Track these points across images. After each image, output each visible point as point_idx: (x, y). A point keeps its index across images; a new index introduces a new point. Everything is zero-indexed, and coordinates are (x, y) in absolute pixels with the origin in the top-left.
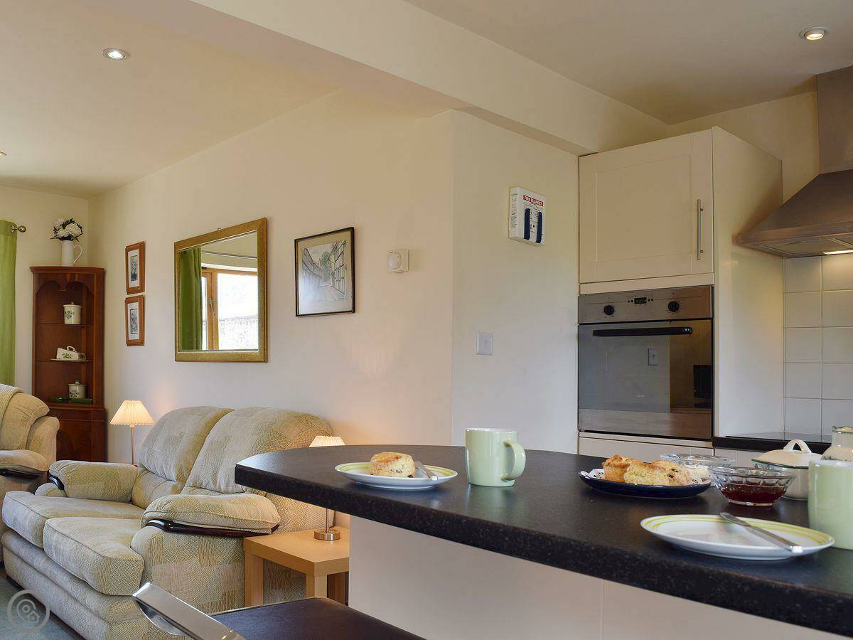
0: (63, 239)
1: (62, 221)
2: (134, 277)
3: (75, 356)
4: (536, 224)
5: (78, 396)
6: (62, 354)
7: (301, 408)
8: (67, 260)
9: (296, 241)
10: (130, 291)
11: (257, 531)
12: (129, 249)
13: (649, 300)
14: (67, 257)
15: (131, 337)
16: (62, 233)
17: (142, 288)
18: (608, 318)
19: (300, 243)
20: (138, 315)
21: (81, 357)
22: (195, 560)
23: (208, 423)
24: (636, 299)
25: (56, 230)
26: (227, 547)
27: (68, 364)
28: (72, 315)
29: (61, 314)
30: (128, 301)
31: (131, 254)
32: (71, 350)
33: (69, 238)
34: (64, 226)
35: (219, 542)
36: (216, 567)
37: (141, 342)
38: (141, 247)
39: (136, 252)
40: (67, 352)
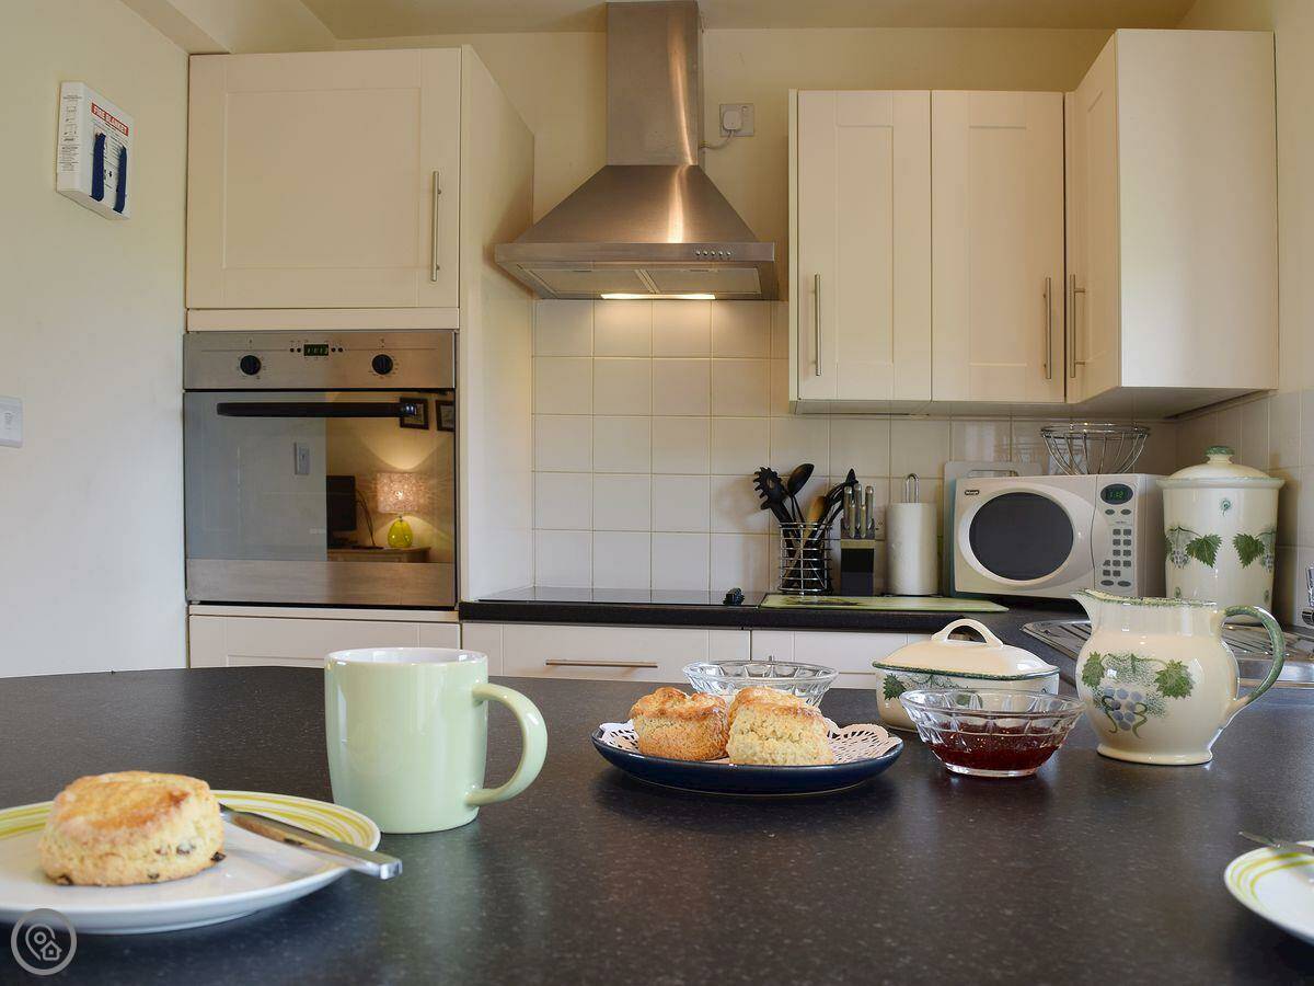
4: (115, 172)
13: (333, 350)
18: (249, 381)
24: (306, 347)
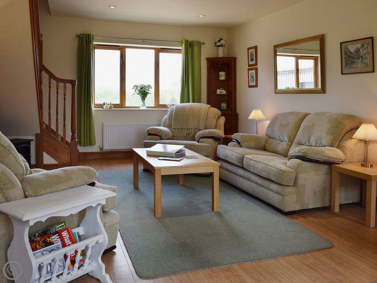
0: (219, 46)
1: (218, 39)
2: (252, 60)
3: (224, 92)
5: (225, 108)
6: (219, 91)
7: (348, 113)
8: (221, 55)
9: (341, 43)
10: (249, 66)
11: (337, 162)
12: (249, 49)
14: (221, 53)
15: (251, 84)
16: (218, 44)
17: (256, 64)
19: (343, 44)
20: (254, 75)
21: (226, 92)
22: (313, 173)
23: (301, 118)
25: (216, 43)
26: (325, 168)
27: (221, 95)
28: (222, 76)
29: (218, 76)
30: (249, 70)
31: (250, 51)
32: (222, 90)
33: (221, 46)
34: (219, 41)
35: (322, 166)
36: (320, 176)
37: (256, 86)
38: (256, 48)
39: (254, 50)
40: (221, 90)
